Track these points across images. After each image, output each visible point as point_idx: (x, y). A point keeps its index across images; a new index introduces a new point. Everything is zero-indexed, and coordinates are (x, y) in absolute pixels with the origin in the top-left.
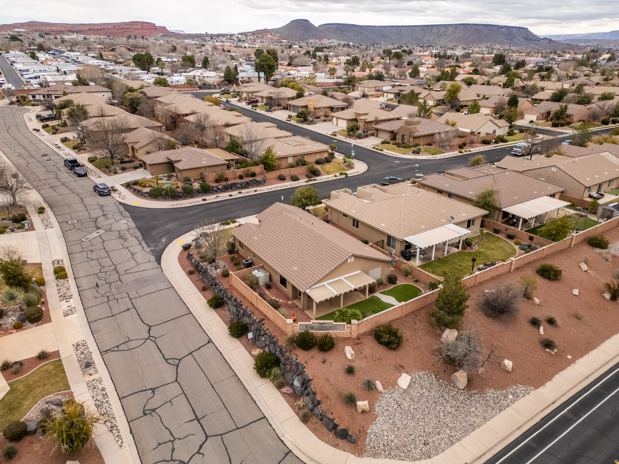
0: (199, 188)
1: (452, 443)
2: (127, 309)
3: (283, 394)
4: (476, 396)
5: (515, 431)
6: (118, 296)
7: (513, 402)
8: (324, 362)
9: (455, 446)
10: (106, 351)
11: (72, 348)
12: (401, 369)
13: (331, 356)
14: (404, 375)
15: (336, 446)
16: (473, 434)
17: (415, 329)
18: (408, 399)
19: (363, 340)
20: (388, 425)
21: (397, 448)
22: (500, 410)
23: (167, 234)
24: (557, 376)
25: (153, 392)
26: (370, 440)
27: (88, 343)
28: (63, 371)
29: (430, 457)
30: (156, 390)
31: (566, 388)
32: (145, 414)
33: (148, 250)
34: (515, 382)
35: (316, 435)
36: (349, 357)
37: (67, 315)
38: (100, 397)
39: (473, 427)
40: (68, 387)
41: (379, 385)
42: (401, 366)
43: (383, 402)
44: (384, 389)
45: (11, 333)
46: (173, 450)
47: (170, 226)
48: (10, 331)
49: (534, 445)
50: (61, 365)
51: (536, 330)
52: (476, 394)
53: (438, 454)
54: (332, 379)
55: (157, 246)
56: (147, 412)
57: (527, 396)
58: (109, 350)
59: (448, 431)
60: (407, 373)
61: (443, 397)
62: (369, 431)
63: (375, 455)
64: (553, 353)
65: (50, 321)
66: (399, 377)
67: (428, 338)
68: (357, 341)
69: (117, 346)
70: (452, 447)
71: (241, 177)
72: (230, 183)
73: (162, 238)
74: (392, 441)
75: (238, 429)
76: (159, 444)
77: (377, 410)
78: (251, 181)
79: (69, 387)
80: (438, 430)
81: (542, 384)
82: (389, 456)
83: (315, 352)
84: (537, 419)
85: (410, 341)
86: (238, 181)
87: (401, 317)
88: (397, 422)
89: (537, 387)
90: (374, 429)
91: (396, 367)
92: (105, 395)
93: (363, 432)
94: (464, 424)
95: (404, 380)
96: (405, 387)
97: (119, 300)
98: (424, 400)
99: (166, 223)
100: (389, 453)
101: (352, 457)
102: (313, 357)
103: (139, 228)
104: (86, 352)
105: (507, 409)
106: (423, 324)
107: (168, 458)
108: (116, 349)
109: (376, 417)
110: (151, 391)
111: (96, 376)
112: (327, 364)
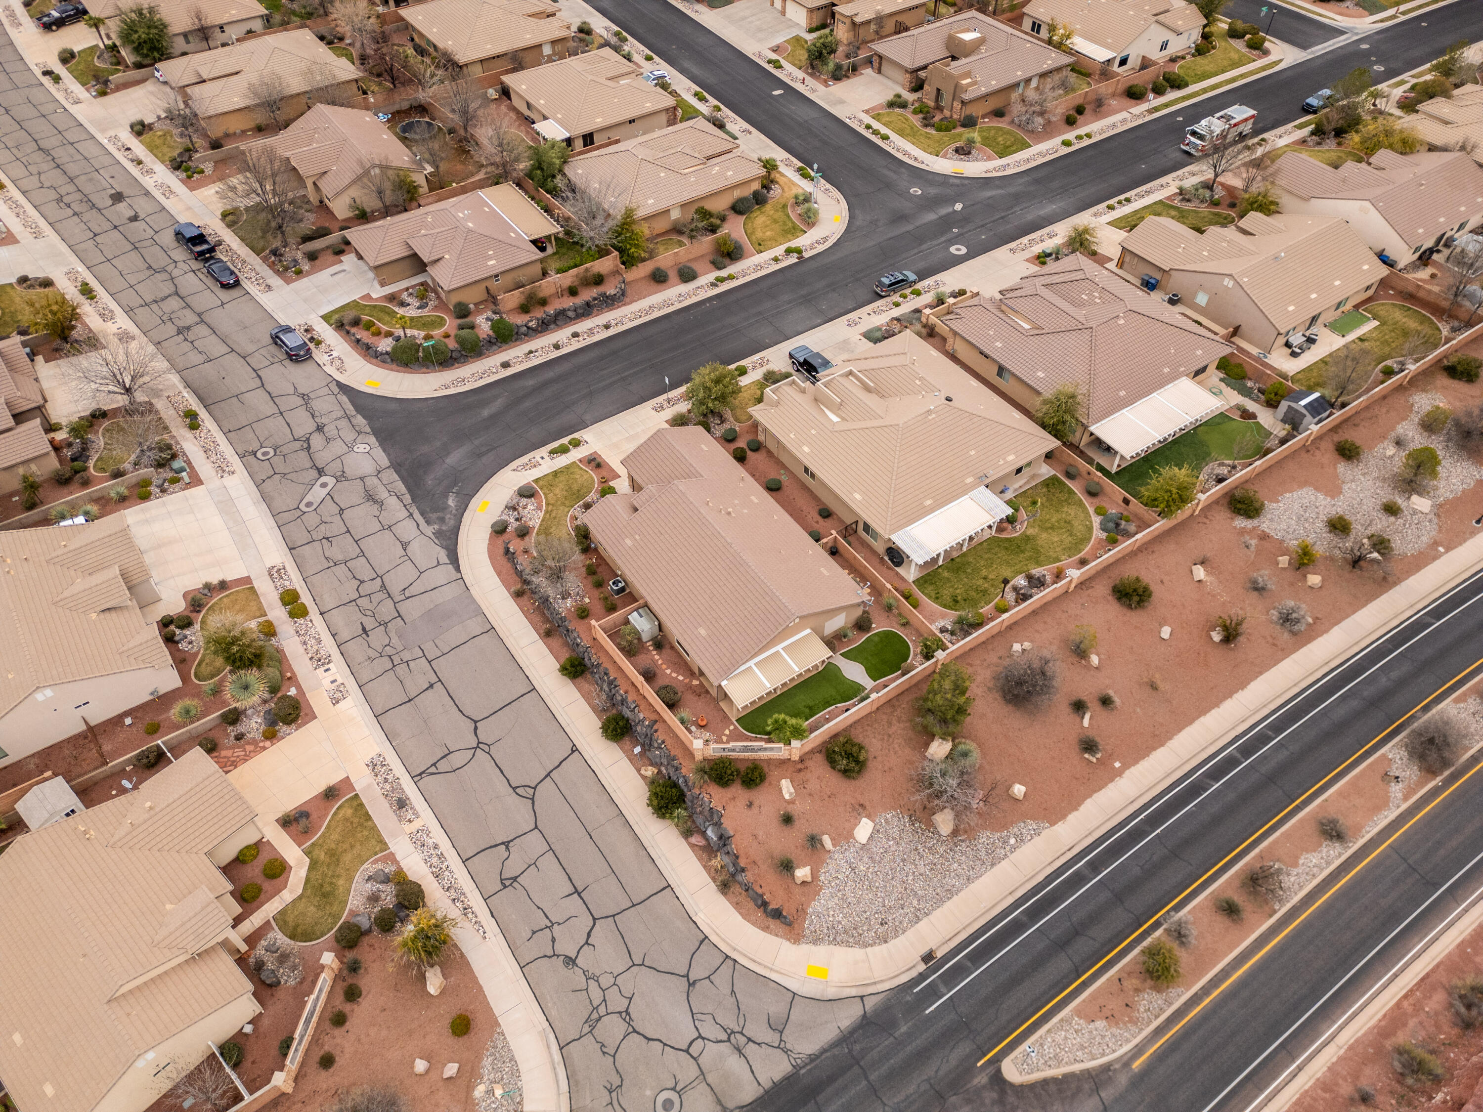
0: (491, 333)
1: (918, 919)
2: (427, 685)
3: (692, 846)
4: (963, 844)
5: (1005, 897)
6: (406, 656)
7: (1014, 849)
8: (750, 805)
9: (921, 923)
10: (420, 774)
11: (367, 771)
12: (861, 810)
13: (761, 796)
14: (865, 820)
15: (766, 929)
16: (949, 904)
17: (889, 736)
18: (866, 859)
19: (809, 763)
20: (836, 900)
21: (845, 932)
22: (993, 865)
23: (455, 484)
24: (1089, 801)
25: (507, 848)
26: (811, 923)
27: (389, 760)
28: (368, 817)
29: (886, 942)
30: (511, 844)
31: (1096, 823)
32: (505, 887)
33: (429, 530)
34: (1024, 817)
35: (741, 914)
36: (787, 797)
37: (338, 702)
38: (435, 860)
39: (951, 893)
40: (384, 845)
41: (827, 841)
42: (862, 805)
43: (831, 866)
44: (834, 845)
45: (264, 748)
46: (553, 940)
47: (454, 458)
48: (261, 744)
49: (1025, 919)
50: (361, 805)
51: (1078, 719)
52: (963, 841)
53: (897, 937)
54: (761, 835)
55: (442, 520)
56: (507, 883)
57: (1036, 839)
58: (423, 772)
59: (915, 902)
60: (869, 817)
61: (916, 849)
62: (810, 910)
63: (816, 941)
64: (1094, 760)
65: (315, 717)
66: (856, 825)
67: (907, 751)
68: (800, 766)
69: (434, 764)
70: (917, 926)
71: (573, 292)
72: (551, 310)
73: (447, 497)
74: (840, 922)
75: (634, 905)
76: (534, 933)
77: (822, 878)
78: (595, 299)
79: (386, 844)
80: (901, 902)
81: (1063, 816)
82: (835, 942)
83: (736, 789)
84: (1040, 878)
85: (879, 759)
86: (568, 302)
87: (870, 713)
88: (849, 894)
89: (1053, 823)
90: (816, 906)
91: (854, 809)
92: (441, 857)
93: (802, 911)
94: (938, 891)
95: (864, 830)
96: (864, 842)
97: (411, 664)
98: (888, 857)
99: (445, 451)
100: (835, 939)
101: (786, 944)
102: (734, 799)
103: (396, 466)
104: (390, 777)
105: (1003, 862)
106: (902, 725)
107: (550, 953)
108: (433, 769)
109: (820, 890)
110: (503, 847)
111: (417, 824)
112: (755, 809)
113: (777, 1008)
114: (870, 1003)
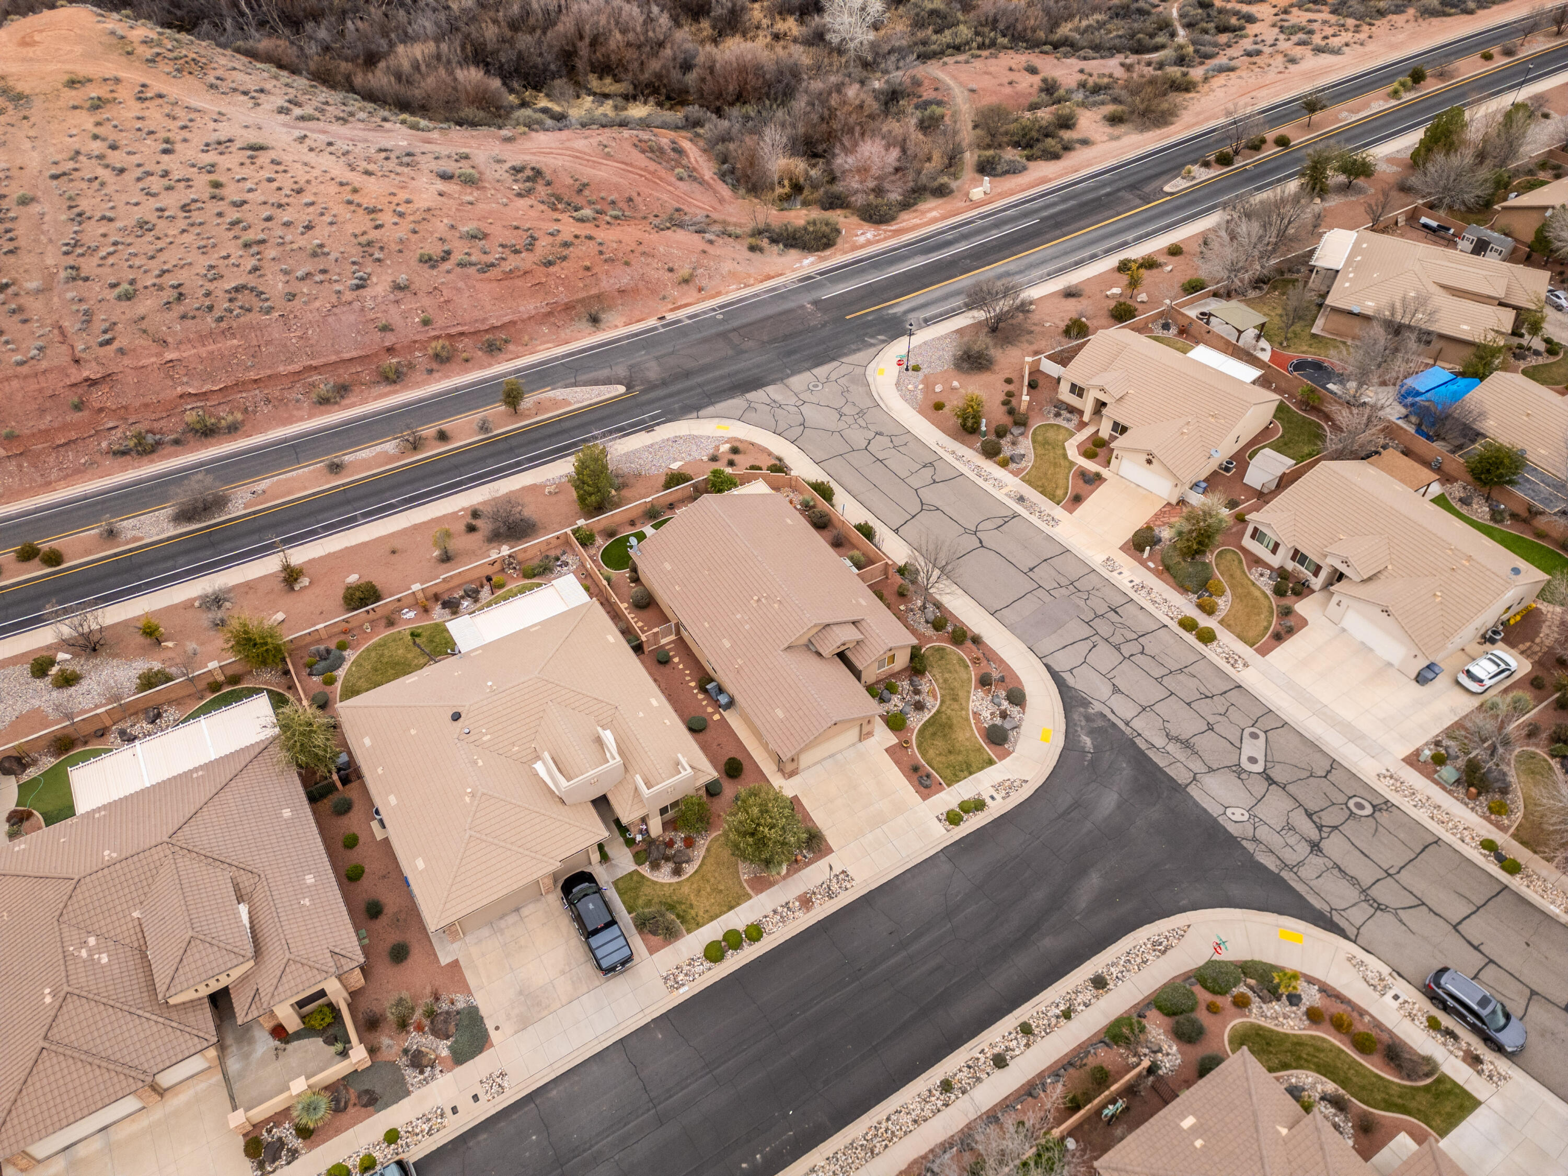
2: (1035, 571)
6: (1064, 591)
10: (1014, 516)
11: (1057, 517)
28: (1042, 493)
30: (932, 482)
32: (929, 463)
33: (1097, 707)
37: (1108, 559)
38: (983, 474)
46: (892, 442)
50: (1051, 499)
58: (1012, 518)
65: (1119, 548)
79: (1022, 480)
92: (979, 475)
97: (1057, 586)
108: (1005, 520)
110: (937, 481)
113: (750, 415)
114: (695, 415)
